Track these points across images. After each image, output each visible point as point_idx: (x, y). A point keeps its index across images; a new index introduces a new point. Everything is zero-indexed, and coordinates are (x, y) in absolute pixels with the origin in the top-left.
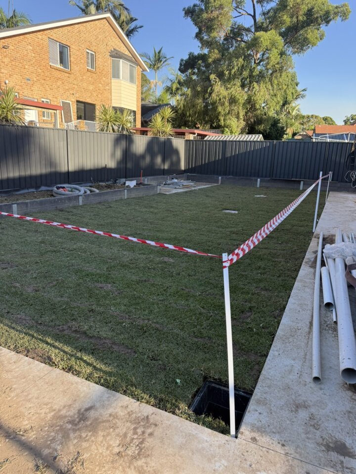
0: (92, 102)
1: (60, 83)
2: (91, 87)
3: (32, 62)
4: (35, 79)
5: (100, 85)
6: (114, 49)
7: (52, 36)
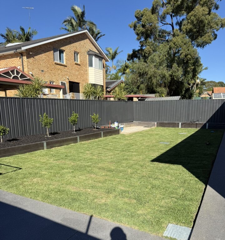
0: (78, 82)
1: (59, 72)
2: (77, 73)
4: (46, 70)
5: (82, 71)
6: (90, 50)
7: (55, 45)
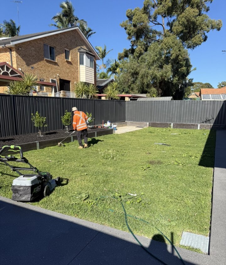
0: (68, 80)
1: (50, 69)
2: (68, 71)
3: (34, 57)
4: (36, 67)
5: (73, 69)
6: (81, 48)
